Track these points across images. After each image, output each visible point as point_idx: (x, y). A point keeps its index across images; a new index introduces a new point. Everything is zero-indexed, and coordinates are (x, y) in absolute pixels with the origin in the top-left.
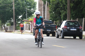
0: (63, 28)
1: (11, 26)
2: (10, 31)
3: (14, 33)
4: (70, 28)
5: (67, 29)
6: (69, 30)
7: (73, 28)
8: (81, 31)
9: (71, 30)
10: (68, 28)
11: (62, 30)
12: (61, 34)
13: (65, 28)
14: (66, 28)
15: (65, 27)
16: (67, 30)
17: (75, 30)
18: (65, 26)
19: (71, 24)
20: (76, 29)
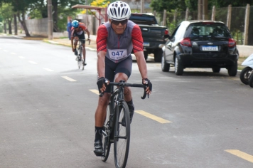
0: (179, 44)
1: (44, 20)
2: (38, 33)
3: (50, 43)
4: (199, 45)
5: (190, 46)
6: (196, 50)
7: (210, 43)
8: (232, 53)
9: (204, 49)
10: (195, 43)
11: (176, 49)
12: (174, 61)
13: (185, 45)
14: (189, 43)
15: (187, 41)
16: (190, 50)
17: (216, 49)
18: (185, 38)
19: (203, 31)
20: (218, 46)
